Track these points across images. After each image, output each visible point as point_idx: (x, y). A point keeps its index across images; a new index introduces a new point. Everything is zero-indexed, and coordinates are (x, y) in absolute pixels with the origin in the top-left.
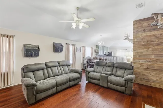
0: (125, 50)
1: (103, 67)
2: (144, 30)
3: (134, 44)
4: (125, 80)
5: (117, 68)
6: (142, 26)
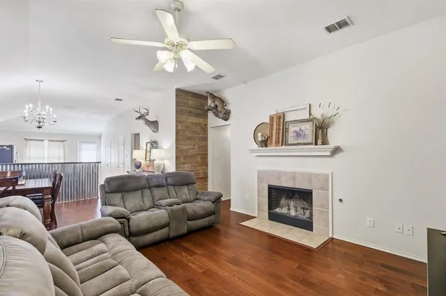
0: (62, 141)
1: (139, 193)
2: (190, 112)
3: (177, 133)
4: (213, 203)
5: (173, 186)
6: (188, 104)
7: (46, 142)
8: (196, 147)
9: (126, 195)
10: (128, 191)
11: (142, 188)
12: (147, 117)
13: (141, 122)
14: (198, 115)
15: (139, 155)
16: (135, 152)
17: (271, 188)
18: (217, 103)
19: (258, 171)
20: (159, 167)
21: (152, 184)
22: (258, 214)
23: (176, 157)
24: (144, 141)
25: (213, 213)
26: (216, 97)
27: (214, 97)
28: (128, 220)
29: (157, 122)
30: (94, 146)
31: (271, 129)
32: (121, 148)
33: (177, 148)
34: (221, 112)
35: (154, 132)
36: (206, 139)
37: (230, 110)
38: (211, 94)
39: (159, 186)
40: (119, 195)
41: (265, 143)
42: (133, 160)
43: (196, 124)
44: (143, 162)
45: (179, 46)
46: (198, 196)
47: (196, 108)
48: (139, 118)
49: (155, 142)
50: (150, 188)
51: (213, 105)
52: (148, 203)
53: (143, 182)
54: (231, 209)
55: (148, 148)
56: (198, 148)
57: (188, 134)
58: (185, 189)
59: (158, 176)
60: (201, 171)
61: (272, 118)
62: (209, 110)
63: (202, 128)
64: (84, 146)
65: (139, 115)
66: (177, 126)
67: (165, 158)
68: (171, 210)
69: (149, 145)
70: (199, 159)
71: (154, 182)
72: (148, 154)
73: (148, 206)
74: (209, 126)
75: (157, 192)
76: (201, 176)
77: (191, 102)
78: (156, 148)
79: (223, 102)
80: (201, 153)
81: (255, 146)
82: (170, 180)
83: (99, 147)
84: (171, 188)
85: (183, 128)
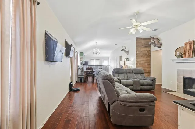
0: (99, 60)
1: (123, 74)
2: (142, 46)
3: (136, 54)
4: (152, 81)
5: (135, 73)
6: (141, 43)
7: (95, 60)
8: (145, 60)
9: (119, 74)
10: (119, 73)
11: (124, 73)
12: (125, 50)
13: (123, 51)
14: (146, 47)
15: (122, 63)
16: (121, 62)
17: (185, 79)
18: (155, 40)
19: (177, 70)
20: (129, 67)
21: (127, 72)
22: (177, 90)
23: (136, 64)
24: (124, 59)
25: (152, 85)
26: (155, 38)
27: (153, 38)
28: (120, 81)
29: (129, 51)
30: (107, 61)
31: (186, 49)
32: (116, 61)
33: (136, 60)
34: (157, 44)
35: (128, 55)
36: (149, 56)
37: (162, 43)
38: (152, 37)
39: (129, 73)
40: (117, 74)
41: (182, 56)
42: (120, 65)
43: (145, 50)
44: (123, 66)
45: (137, 26)
46: (145, 78)
47: (145, 44)
48: (122, 50)
49: (128, 58)
50: (126, 73)
51: (153, 42)
52: (126, 78)
53: (124, 71)
54: (162, 87)
55: (125, 61)
56: (146, 60)
57: (141, 55)
58: (140, 75)
59: (129, 70)
60: (147, 70)
61: (186, 44)
62: (151, 44)
63: (148, 52)
64: (104, 61)
65: (122, 49)
66: (136, 52)
67: (132, 64)
68: (134, 81)
69: (126, 60)
70: (146, 64)
71: (128, 71)
72: (125, 63)
73: (126, 79)
74: (151, 50)
75: (129, 75)
76: (147, 72)
77: (143, 42)
78: (128, 60)
79: (158, 39)
80: (147, 62)
81: (176, 58)
82: (133, 71)
83: (108, 61)
84: (134, 74)
85: (139, 53)
